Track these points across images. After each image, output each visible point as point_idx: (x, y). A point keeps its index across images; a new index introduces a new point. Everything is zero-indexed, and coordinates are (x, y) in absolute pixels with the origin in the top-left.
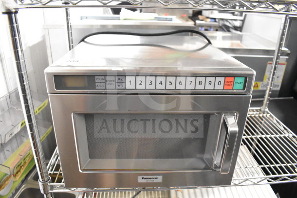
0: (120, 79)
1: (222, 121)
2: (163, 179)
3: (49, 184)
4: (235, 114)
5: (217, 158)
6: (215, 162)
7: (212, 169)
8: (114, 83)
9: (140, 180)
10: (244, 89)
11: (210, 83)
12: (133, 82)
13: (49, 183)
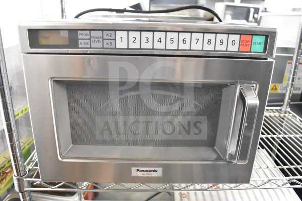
0: (109, 35)
1: (238, 94)
2: (164, 172)
3: (25, 180)
4: (254, 85)
5: (232, 145)
6: (230, 151)
7: (226, 161)
8: (101, 40)
9: (134, 172)
10: (265, 51)
11: (222, 42)
12: (125, 39)
13: (26, 178)
